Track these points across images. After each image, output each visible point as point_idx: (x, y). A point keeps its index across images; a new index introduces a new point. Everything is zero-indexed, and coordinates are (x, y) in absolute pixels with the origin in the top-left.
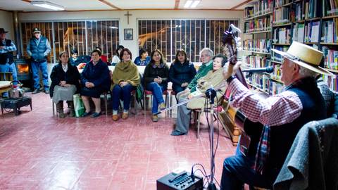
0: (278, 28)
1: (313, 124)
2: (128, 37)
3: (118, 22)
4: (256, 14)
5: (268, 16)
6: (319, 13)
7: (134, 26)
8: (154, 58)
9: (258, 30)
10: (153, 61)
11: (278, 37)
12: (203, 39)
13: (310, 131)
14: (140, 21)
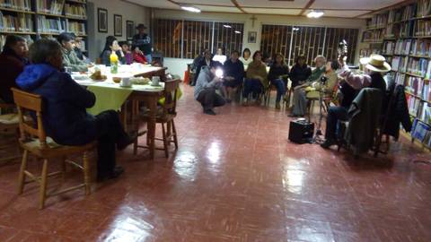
0: (386, 41)
1: (367, 89)
2: (252, 39)
3: (243, 25)
4: (373, 26)
5: (381, 30)
6: (411, 34)
7: (258, 30)
8: (277, 60)
9: (373, 41)
10: (275, 62)
11: (386, 49)
12: (321, 46)
13: (365, 91)
14: (263, 26)
